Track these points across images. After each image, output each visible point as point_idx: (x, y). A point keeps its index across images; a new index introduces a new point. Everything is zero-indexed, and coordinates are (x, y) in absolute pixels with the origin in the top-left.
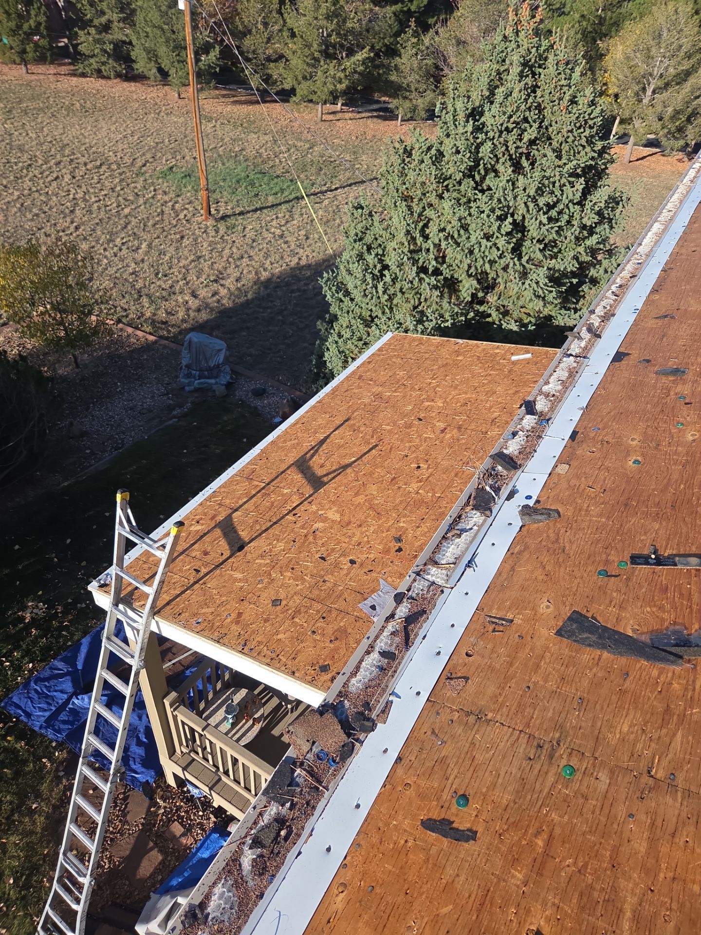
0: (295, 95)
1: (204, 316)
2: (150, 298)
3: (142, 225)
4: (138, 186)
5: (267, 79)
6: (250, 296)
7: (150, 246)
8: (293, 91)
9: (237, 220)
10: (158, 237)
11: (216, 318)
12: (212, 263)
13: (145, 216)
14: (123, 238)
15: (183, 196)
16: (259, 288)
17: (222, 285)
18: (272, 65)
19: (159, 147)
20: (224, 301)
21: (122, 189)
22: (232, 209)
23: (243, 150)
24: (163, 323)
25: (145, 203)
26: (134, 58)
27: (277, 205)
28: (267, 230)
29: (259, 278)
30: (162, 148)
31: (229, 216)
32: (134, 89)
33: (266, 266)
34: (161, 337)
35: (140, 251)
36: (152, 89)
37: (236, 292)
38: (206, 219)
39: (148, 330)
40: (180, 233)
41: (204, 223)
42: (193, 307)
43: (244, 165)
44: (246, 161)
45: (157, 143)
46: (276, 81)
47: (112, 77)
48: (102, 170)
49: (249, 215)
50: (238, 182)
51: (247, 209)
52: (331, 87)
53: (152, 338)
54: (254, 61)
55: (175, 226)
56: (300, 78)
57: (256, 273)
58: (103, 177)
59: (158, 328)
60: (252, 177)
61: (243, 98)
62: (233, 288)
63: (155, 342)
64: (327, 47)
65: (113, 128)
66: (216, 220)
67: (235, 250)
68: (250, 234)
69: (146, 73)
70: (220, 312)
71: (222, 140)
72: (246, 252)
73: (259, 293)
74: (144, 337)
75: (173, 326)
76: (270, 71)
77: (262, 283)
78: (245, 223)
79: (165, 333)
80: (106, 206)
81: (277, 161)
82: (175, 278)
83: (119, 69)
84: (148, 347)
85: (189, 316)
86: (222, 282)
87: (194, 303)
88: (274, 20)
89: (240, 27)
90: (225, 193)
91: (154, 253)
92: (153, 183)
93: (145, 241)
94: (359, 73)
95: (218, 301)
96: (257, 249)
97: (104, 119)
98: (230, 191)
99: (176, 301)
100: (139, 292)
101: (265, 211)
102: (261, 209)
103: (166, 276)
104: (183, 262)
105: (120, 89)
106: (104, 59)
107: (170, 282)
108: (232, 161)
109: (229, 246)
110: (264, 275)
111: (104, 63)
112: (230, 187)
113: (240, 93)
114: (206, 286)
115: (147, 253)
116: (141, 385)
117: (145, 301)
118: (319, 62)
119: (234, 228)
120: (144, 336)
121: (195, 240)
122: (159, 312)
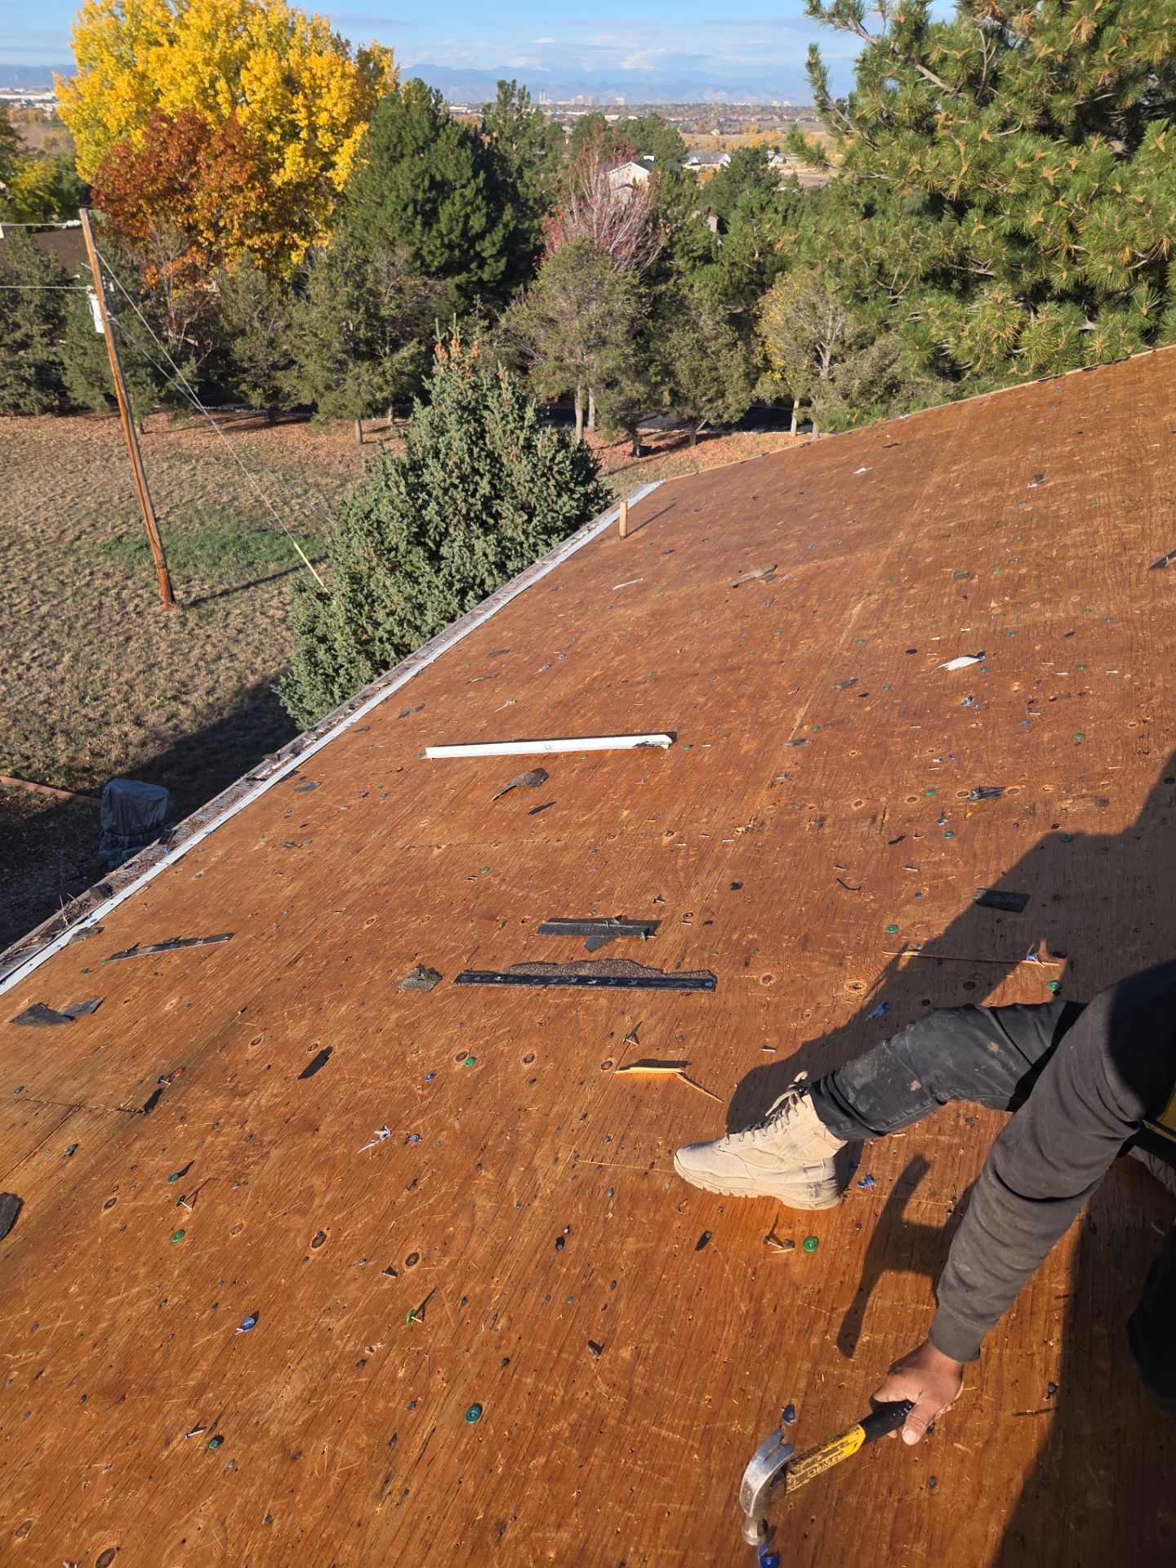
0: (317, 412)
1: (152, 751)
2: (68, 735)
3: (66, 627)
4: (66, 571)
5: (275, 394)
6: (226, 714)
7: (76, 658)
8: (313, 407)
9: (217, 604)
10: (91, 643)
11: (168, 752)
12: (172, 673)
13: (73, 613)
14: (34, 651)
15: (135, 578)
16: (242, 701)
17: (183, 703)
18: (279, 374)
19: (103, 509)
20: (186, 726)
21: (39, 578)
22: (211, 588)
23: (234, 499)
24: (85, 770)
25: (74, 595)
26: (67, 385)
27: (281, 575)
28: (262, 613)
29: (243, 685)
30: (108, 510)
31: (204, 600)
32: (72, 426)
33: (256, 666)
34: (79, 792)
35: (60, 668)
36: (101, 423)
37: (205, 711)
38: (168, 608)
39: (59, 784)
40: (124, 632)
41: (165, 613)
42: (135, 742)
43: (234, 521)
44: (237, 515)
45: (101, 504)
46: (289, 395)
47: (37, 412)
48: (10, 554)
49: (236, 595)
50: (223, 547)
51: (235, 585)
52: (368, 397)
53: (63, 795)
54: (253, 371)
55: (118, 624)
56: (321, 389)
57: (239, 679)
58: (11, 563)
59: (77, 779)
60: (245, 537)
61: (243, 422)
62: (200, 704)
63: (71, 800)
64: (356, 344)
65: (33, 489)
66: (184, 607)
67: (209, 648)
68: (235, 621)
69: (89, 402)
70: (176, 744)
71: (203, 487)
72: (227, 649)
73: (241, 707)
74: (52, 794)
75: (99, 773)
76: (277, 383)
77: (247, 691)
78: (229, 606)
79: (87, 785)
80: (11, 606)
81: (287, 509)
82: (111, 701)
83: (45, 401)
84: (58, 810)
85: (127, 755)
86: (184, 698)
87: (136, 734)
88: (276, 314)
89: (227, 327)
90: (202, 566)
91: (81, 668)
92: (89, 563)
93: (69, 650)
94: (408, 375)
95: (176, 727)
96: (243, 643)
97: (21, 477)
98: (210, 562)
99: (110, 735)
100: (52, 728)
101: (262, 586)
102: (255, 583)
103: (96, 699)
104: (127, 676)
105: (50, 428)
106: (22, 390)
107: (103, 707)
108: (216, 519)
109: (201, 643)
110: (252, 680)
111: (21, 396)
112: (210, 556)
113: (238, 414)
114: (158, 708)
115: (71, 668)
116: (41, 868)
117: (60, 741)
118: (347, 365)
119: (211, 616)
120: (54, 793)
121: (148, 641)
122: (81, 755)
